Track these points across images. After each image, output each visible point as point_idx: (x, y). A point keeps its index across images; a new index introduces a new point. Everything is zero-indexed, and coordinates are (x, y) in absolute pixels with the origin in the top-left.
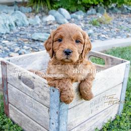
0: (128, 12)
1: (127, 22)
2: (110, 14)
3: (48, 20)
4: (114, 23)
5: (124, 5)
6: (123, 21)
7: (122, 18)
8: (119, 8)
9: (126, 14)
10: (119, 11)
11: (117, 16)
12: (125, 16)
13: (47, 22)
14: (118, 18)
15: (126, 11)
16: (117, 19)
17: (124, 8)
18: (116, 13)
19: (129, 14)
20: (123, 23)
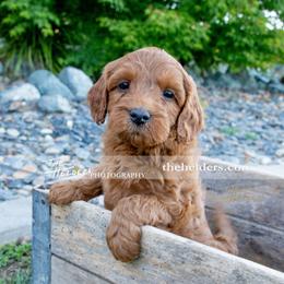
0: (259, 88)
1: (253, 112)
2: (210, 89)
3: (16, 98)
4: (212, 115)
5: (248, 68)
6: (240, 110)
7: (240, 101)
8: (235, 76)
9: (252, 91)
10: (235, 85)
11: (228, 96)
12: (250, 97)
13: (10, 102)
14: (230, 101)
15: (254, 84)
16: (227, 105)
17: (248, 76)
18: (227, 89)
19: (261, 92)
20: (240, 115)
